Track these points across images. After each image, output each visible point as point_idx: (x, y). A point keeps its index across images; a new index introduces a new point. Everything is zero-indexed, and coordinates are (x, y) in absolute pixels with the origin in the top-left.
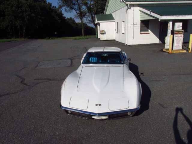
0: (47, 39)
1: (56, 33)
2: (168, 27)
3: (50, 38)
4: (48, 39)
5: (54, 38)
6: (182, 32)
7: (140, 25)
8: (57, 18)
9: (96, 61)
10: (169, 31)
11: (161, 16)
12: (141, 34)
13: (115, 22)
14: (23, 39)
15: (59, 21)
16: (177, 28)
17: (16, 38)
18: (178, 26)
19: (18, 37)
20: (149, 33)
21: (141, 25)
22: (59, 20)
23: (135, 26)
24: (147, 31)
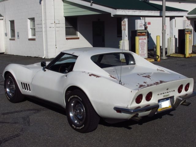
2: (122, 27)
6: (145, 33)
7: (64, 25)
10: (125, 32)
11: (116, 9)
12: (67, 39)
13: (3, 19)
16: (140, 27)
18: (141, 24)
20: (78, 38)
21: (66, 25)
23: (58, 25)
24: (75, 34)
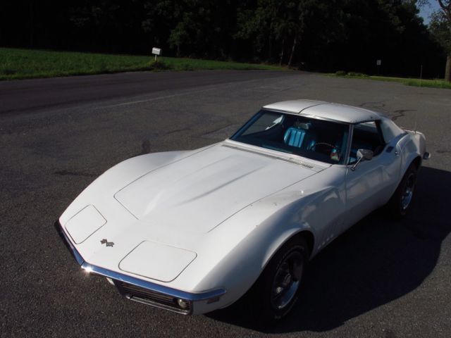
0: (339, 75)
1: (379, 62)
3: (346, 74)
4: (343, 75)
5: (357, 74)
8: (396, 21)
9: (300, 146)
14: (285, 68)
15: (398, 29)
17: (271, 63)
19: (275, 61)
22: (400, 25)
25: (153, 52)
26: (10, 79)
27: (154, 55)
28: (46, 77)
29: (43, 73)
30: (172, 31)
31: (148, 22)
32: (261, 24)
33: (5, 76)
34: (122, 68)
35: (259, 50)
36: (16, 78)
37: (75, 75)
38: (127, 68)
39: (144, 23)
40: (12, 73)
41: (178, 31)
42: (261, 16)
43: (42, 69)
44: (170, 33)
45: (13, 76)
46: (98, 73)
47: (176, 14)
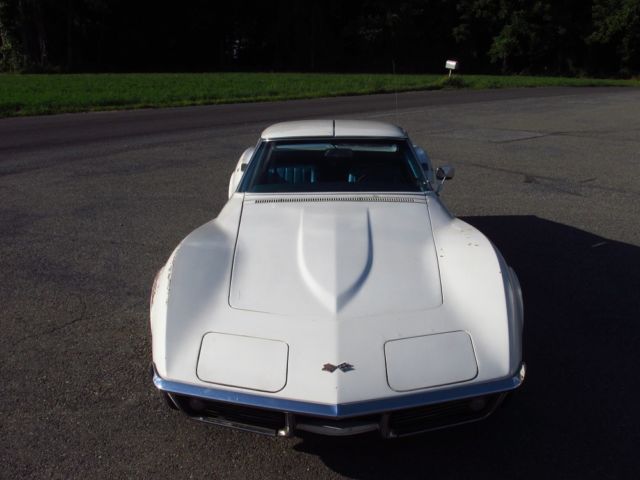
25: (447, 67)
26: (273, 100)
27: (448, 70)
28: (310, 98)
29: (308, 94)
30: (495, 39)
31: (462, 28)
32: (630, 19)
33: (269, 97)
34: (404, 87)
35: (625, 59)
36: (279, 99)
37: (343, 95)
38: (410, 87)
39: (455, 30)
40: (276, 94)
41: (504, 37)
42: (631, 7)
43: (309, 90)
44: (493, 42)
45: (276, 97)
46: (371, 93)
47: (502, 14)
